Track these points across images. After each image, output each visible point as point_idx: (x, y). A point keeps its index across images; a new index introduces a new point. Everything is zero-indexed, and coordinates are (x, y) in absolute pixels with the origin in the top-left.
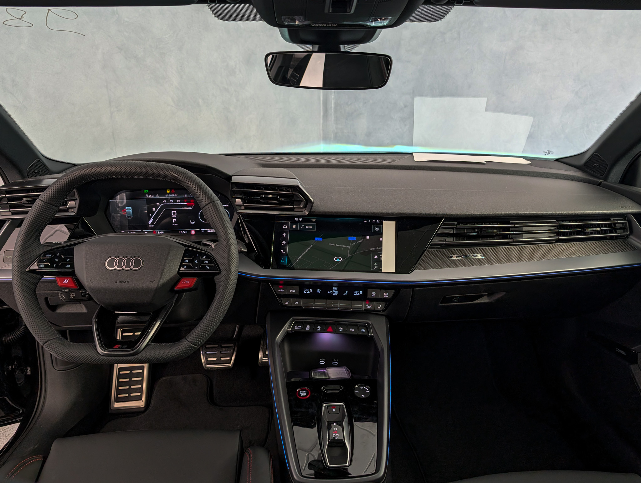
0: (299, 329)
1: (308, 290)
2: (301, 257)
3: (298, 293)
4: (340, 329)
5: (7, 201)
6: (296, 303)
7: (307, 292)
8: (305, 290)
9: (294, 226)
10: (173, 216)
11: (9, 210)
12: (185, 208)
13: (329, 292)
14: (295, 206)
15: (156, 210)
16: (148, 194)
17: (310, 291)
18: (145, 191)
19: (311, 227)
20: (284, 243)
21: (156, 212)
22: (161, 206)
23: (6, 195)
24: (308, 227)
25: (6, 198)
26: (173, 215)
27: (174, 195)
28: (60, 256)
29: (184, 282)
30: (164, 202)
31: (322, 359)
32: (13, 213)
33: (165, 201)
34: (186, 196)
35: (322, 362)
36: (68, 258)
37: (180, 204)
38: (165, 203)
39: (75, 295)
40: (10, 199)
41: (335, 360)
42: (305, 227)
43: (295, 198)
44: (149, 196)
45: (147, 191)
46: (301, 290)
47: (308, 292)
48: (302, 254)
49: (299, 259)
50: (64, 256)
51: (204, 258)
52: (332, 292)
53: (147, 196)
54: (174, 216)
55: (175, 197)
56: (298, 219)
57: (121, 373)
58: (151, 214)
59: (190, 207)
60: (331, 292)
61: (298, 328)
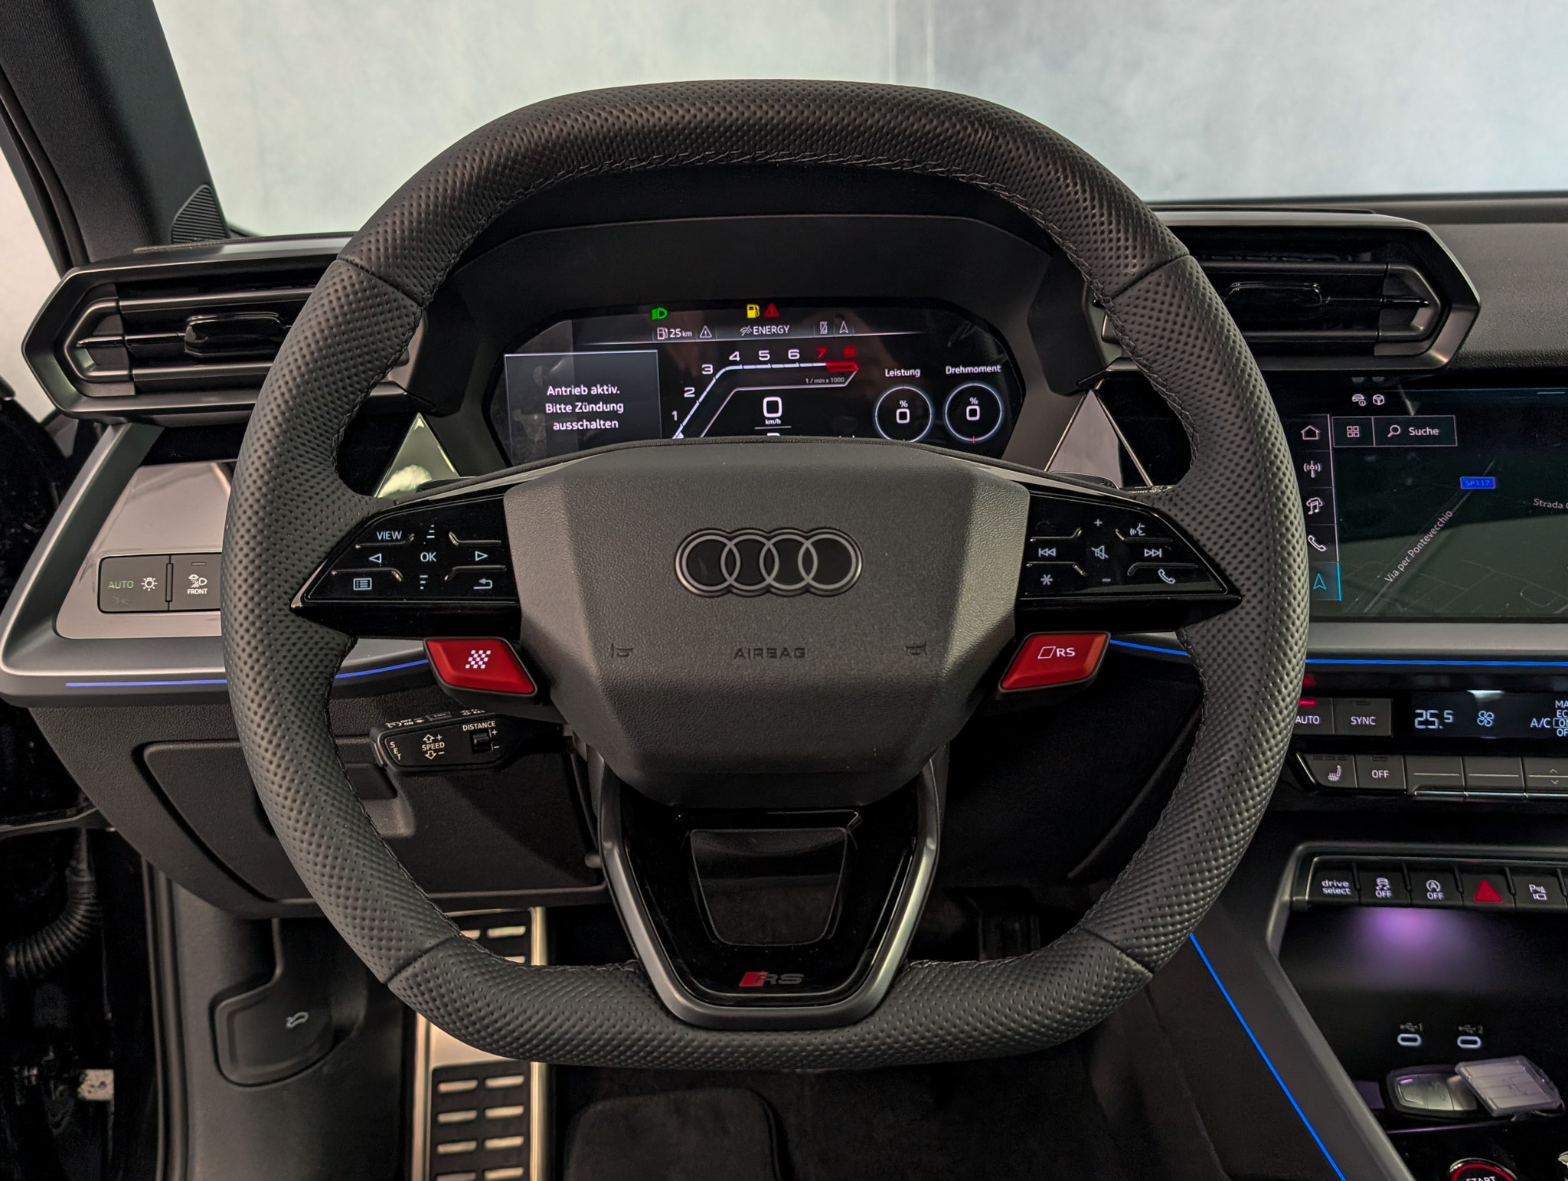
0: (1341, 896)
1: (1432, 715)
2: (1404, 564)
3: (1388, 731)
4: (1536, 892)
5: (121, 332)
6: (1379, 774)
7: (1427, 722)
8: (1421, 715)
9: (1353, 432)
10: (769, 419)
11: (125, 372)
12: (820, 384)
13: (1534, 723)
14: (1384, 330)
15: (698, 394)
16: (669, 324)
17: (1440, 717)
18: (654, 311)
19: (1436, 432)
20: (1315, 507)
21: (697, 404)
22: (717, 376)
23: (117, 301)
24: (1421, 432)
25: (118, 318)
26: (766, 414)
27: (774, 329)
28: (442, 535)
29: (1047, 652)
30: (731, 358)
31: (1409, 1026)
32: (144, 389)
33: (735, 356)
34: (824, 331)
35: (1409, 1039)
36: (482, 548)
37: (797, 365)
38: (735, 363)
39: (442, 745)
40: (132, 322)
41: (1468, 1028)
42: (1405, 431)
43: (1388, 290)
44: (670, 333)
45: (661, 313)
46: (1403, 717)
47: (1433, 723)
48: (1411, 553)
49: (1397, 573)
50: (460, 537)
51: (1137, 535)
52: (1548, 723)
53: (663, 335)
54: (774, 419)
55: (778, 335)
56: (1369, 399)
57: (444, 1087)
58: (675, 413)
59: (842, 379)
60: (1544, 721)
61: (1338, 891)
